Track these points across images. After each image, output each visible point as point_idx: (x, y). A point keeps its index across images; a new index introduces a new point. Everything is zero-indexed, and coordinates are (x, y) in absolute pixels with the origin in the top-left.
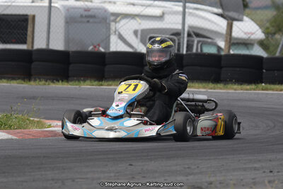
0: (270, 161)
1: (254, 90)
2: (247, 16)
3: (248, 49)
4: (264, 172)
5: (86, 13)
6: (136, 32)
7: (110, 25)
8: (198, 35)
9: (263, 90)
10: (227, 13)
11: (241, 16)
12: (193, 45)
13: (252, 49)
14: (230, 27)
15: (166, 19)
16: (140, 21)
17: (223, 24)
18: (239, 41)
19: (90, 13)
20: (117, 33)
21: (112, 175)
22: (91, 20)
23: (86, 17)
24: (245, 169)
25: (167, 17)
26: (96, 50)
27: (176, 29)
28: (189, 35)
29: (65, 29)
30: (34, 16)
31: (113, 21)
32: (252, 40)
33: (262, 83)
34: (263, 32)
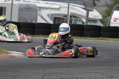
0: (102, 69)
1: (97, 40)
2: (95, 9)
3: (95, 23)
4: (100, 74)
5: (27, 7)
6: (48, 15)
7: (37, 12)
8: (74, 17)
9: (101, 40)
10: (86, 8)
11: (92, 9)
12: (72, 21)
13: (97, 23)
14: (88, 14)
15: (61, 10)
16: (50, 10)
17: (85, 12)
18: (91, 20)
19: (29, 7)
20: (40, 15)
21: (36, 74)
22: (29, 10)
24: (92, 73)
25: (61, 9)
26: (31, 22)
27: (65, 14)
28: (71, 17)
29: (19, 13)
30: (5, 8)
31: (39, 10)
32: (97, 19)
33: (101, 37)
34: (101, 16)
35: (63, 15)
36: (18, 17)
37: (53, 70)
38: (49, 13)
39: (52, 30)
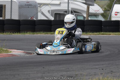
0: (103, 65)
1: (98, 35)
2: (96, 4)
3: (96, 17)
4: (100, 70)
7: (37, 8)
8: (75, 12)
9: (102, 35)
11: (93, 3)
13: (98, 17)
14: (88, 8)
15: (61, 6)
16: (50, 6)
17: (85, 7)
18: (92, 14)
19: (28, 4)
20: (41, 12)
21: (35, 72)
22: (29, 6)
23: (28, 5)
24: (92, 69)
26: (32, 19)
27: (65, 10)
29: (19, 10)
30: (5, 5)
31: (39, 7)
32: (97, 14)
33: (102, 32)
34: (102, 10)
35: (64, 11)
36: (18, 14)
37: (53, 68)
38: (49, 10)
39: (52, 26)
